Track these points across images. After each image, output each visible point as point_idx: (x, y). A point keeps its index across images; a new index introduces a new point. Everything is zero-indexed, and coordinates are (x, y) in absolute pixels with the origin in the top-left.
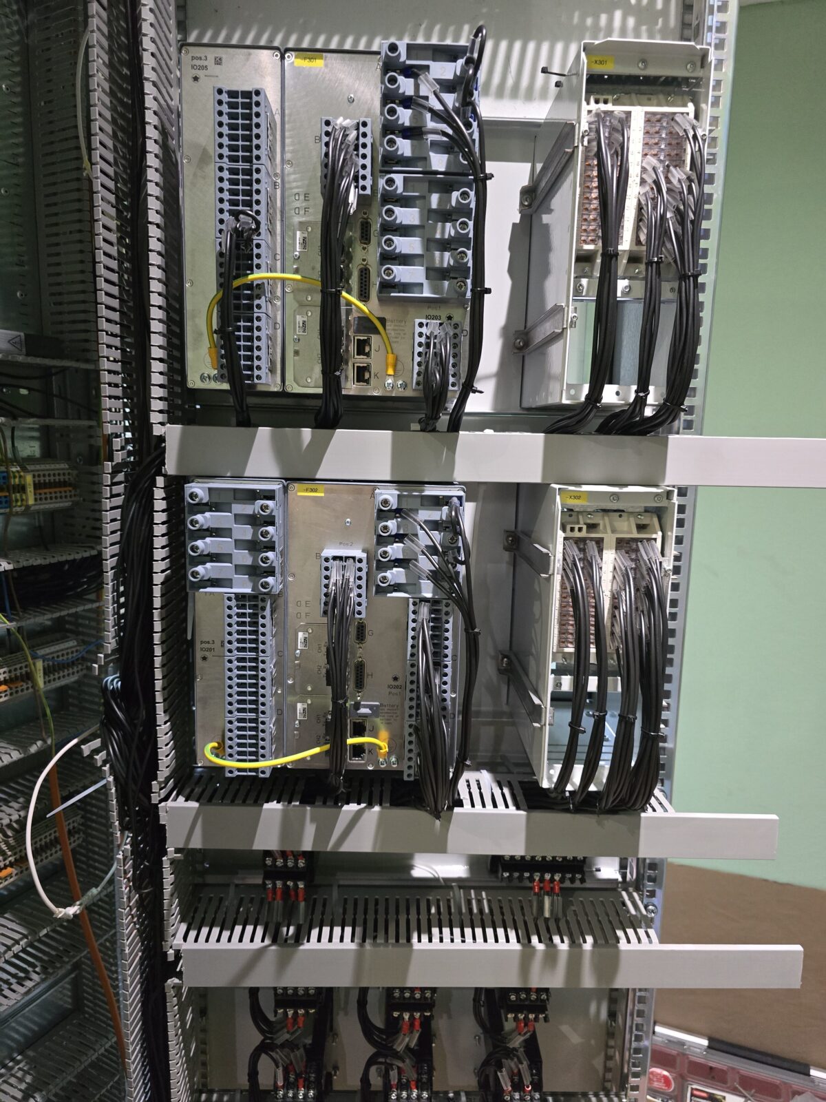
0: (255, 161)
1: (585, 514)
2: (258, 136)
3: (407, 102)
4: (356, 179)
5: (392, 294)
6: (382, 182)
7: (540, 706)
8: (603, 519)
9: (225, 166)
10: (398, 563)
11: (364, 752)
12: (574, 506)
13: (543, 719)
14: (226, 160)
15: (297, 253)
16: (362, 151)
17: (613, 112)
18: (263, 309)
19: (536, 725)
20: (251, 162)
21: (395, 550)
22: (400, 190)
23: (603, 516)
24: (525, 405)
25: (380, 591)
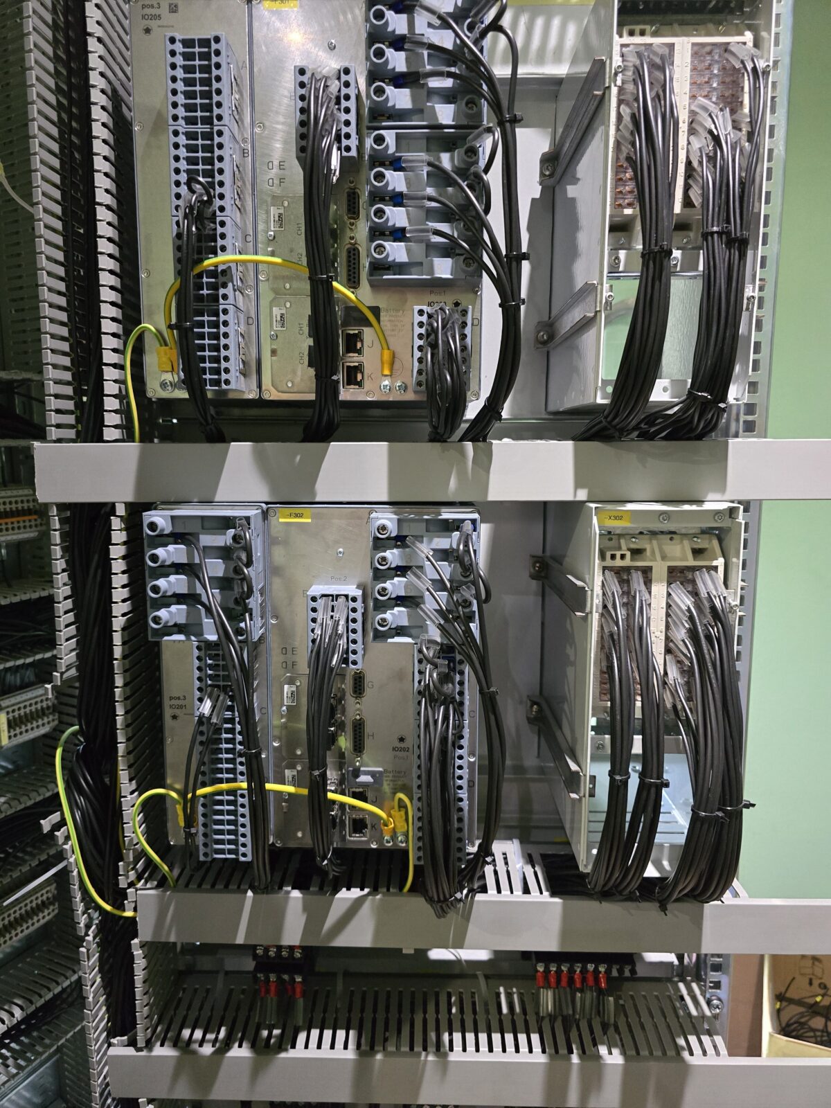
0: (215, 121)
1: (628, 537)
2: (219, 92)
3: (398, 43)
4: (338, 138)
5: (385, 277)
6: (369, 142)
7: (578, 773)
8: (651, 543)
9: (181, 130)
10: (400, 601)
11: (366, 827)
12: (614, 528)
13: (582, 789)
14: (182, 122)
15: (272, 233)
16: (344, 104)
17: (651, 44)
18: (231, 300)
19: (573, 796)
20: (211, 124)
21: (395, 586)
22: (392, 150)
23: (651, 540)
24: (552, 408)
25: (379, 636)
